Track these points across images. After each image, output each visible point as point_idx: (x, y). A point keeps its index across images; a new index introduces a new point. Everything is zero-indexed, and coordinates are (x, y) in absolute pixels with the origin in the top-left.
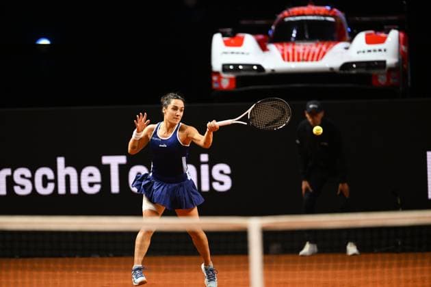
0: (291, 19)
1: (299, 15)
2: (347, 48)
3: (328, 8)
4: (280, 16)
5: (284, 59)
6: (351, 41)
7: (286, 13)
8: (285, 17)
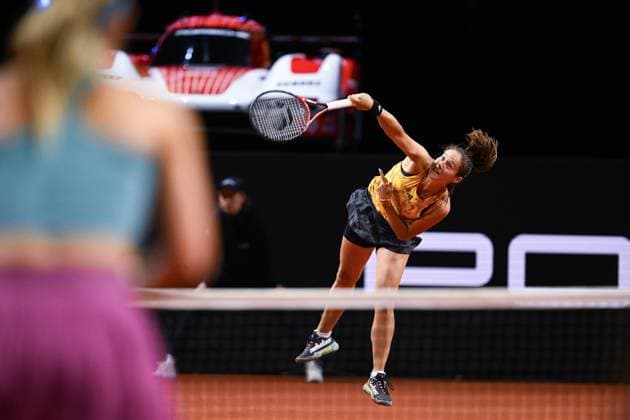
0: (186, 32)
1: (197, 27)
2: (263, 78)
3: (241, 19)
4: (171, 28)
5: (169, 89)
6: (269, 68)
7: (178, 24)
8: (176, 30)
